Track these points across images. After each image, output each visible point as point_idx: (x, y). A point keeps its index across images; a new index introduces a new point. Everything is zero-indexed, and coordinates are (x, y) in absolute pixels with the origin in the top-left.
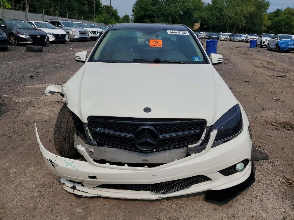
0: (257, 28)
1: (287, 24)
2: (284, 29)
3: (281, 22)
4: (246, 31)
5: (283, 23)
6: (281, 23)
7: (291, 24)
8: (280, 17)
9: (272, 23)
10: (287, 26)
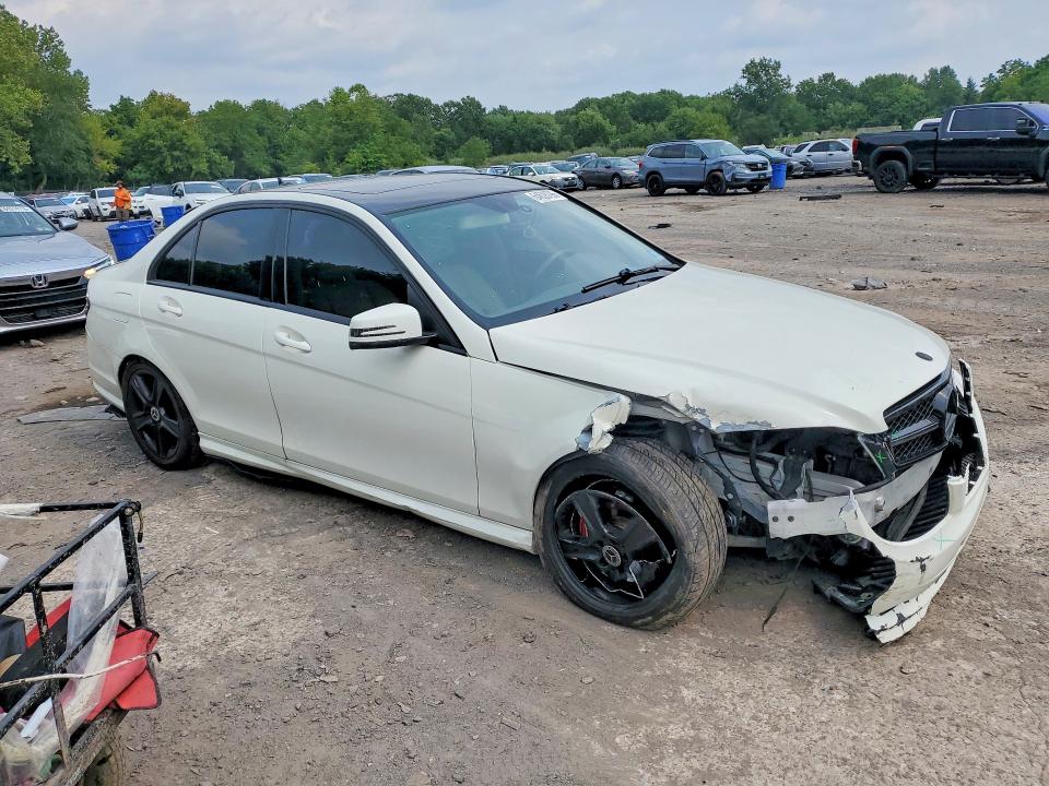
0: (83, 167)
1: (172, 147)
2: (168, 162)
3: (151, 141)
4: (41, 180)
5: (158, 143)
6: (153, 145)
7: (184, 144)
8: (142, 126)
9: (124, 144)
10: (176, 153)
